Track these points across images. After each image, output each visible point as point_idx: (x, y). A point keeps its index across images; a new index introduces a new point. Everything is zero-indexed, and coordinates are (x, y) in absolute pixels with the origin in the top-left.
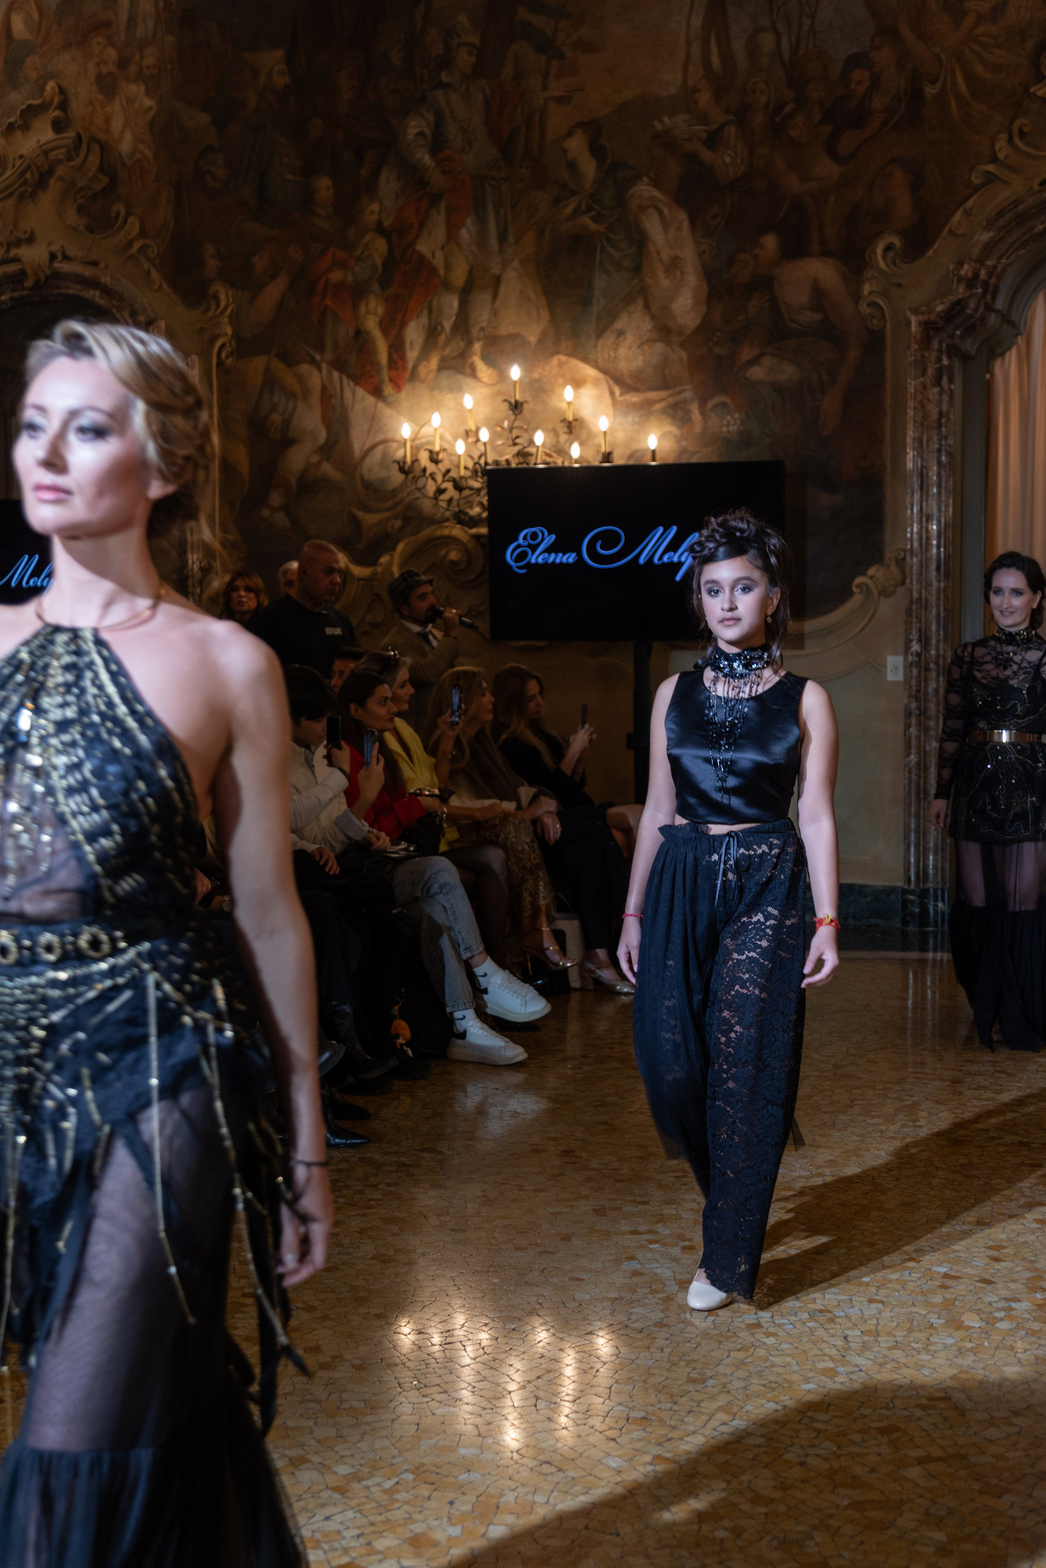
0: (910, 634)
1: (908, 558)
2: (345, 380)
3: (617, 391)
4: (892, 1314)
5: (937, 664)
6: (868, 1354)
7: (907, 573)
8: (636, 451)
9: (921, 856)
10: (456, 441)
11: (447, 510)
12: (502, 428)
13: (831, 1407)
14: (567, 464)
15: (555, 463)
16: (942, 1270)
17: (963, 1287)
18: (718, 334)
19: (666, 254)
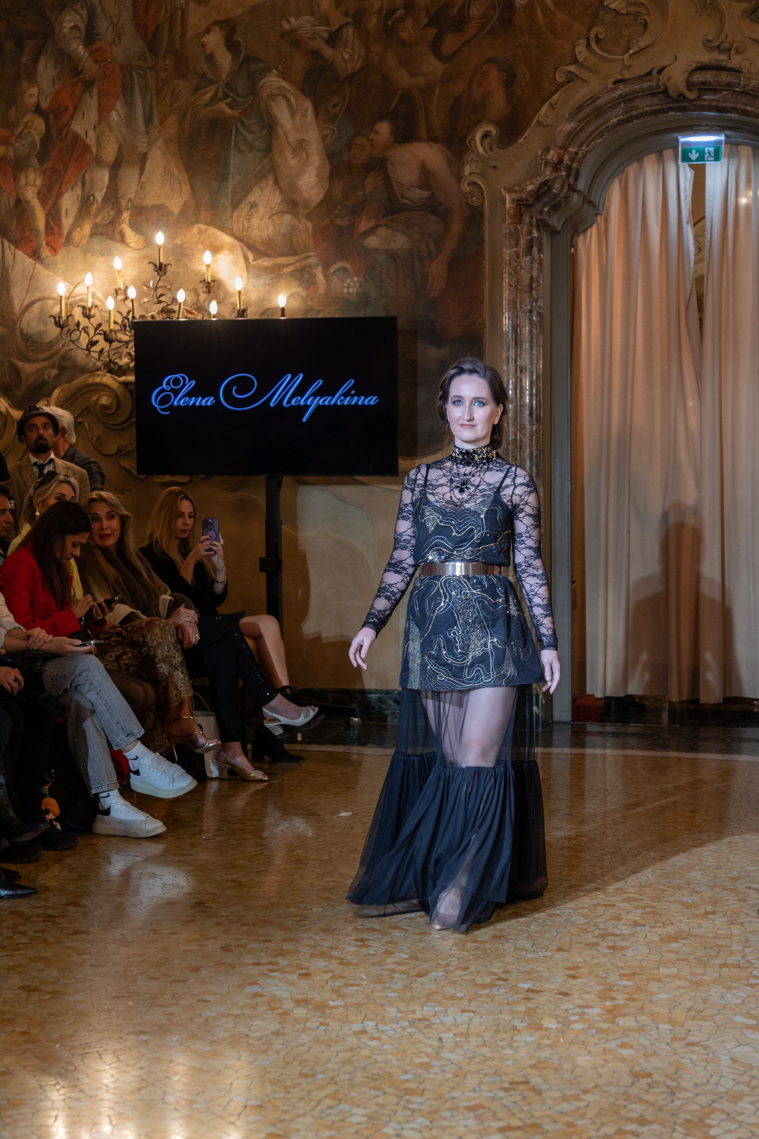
2: (9, 242)
3: (251, 256)
4: (482, 1020)
6: (460, 1051)
8: (268, 309)
10: (106, 298)
11: (98, 360)
12: (148, 287)
13: (425, 1092)
14: (206, 319)
15: (195, 317)
16: (526, 986)
17: (544, 998)
18: (339, 208)
19: (293, 137)
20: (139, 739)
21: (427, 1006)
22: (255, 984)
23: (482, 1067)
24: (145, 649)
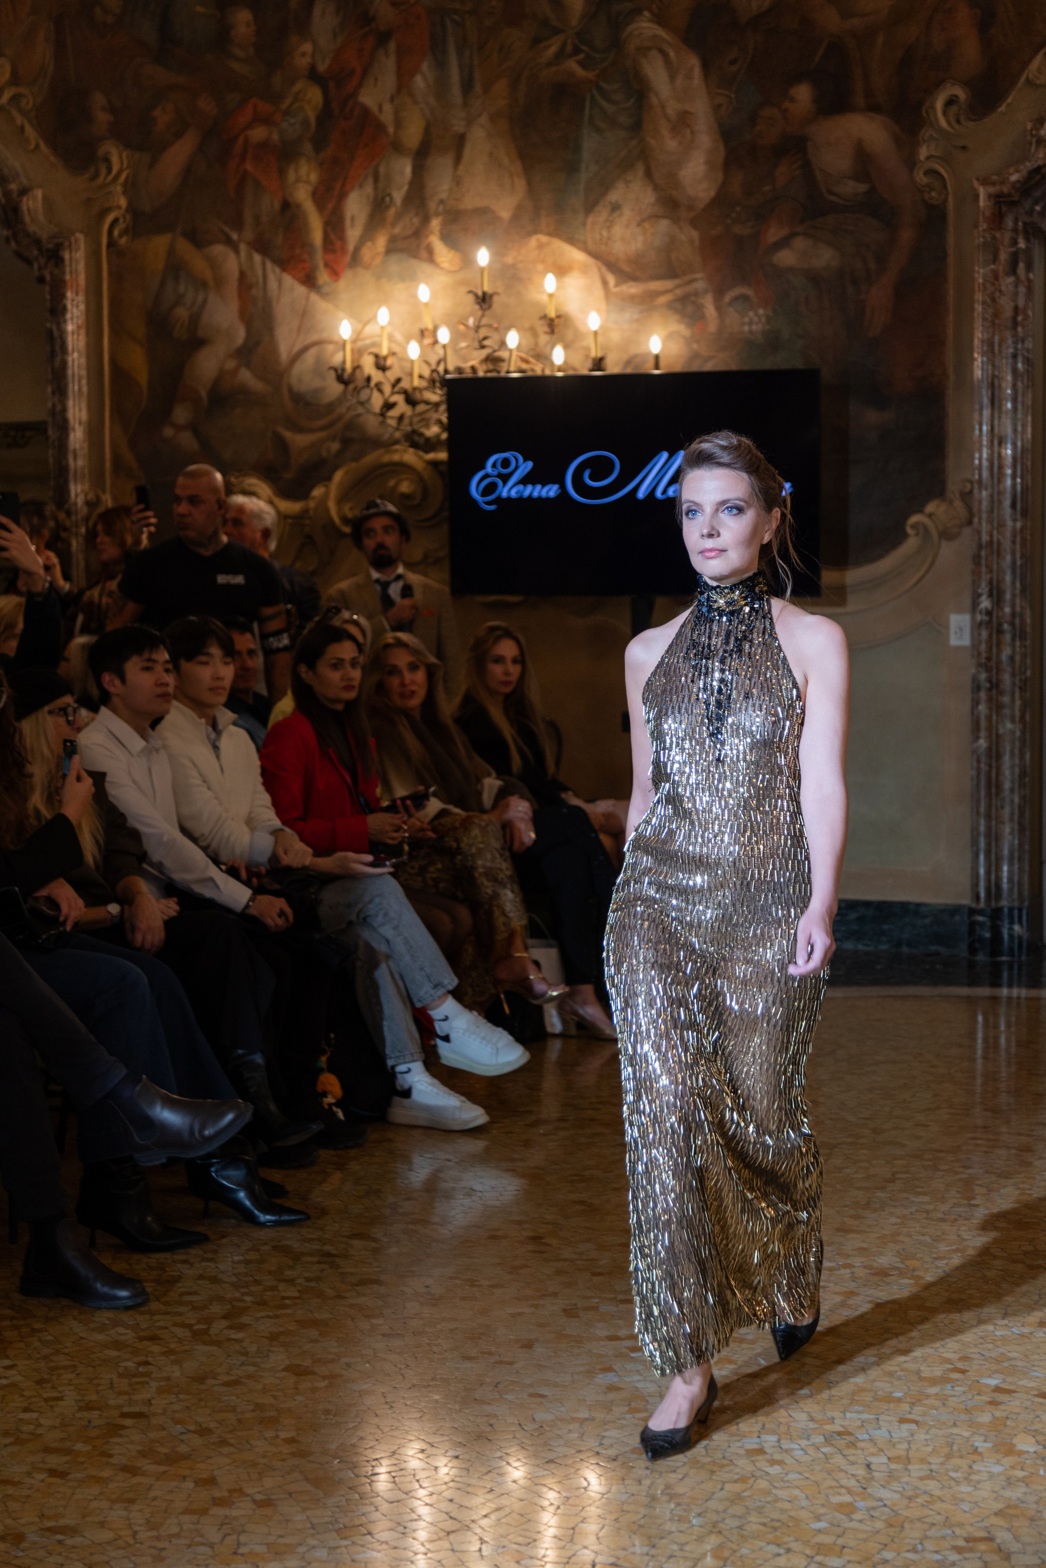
0: (979, 586)
1: (976, 491)
2: (269, 265)
4: (928, 1437)
5: (1012, 624)
6: (895, 1486)
7: (975, 510)
8: (636, 356)
9: (994, 866)
10: (408, 342)
11: (397, 429)
12: (467, 326)
13: (846, 1550)
14: (548, 372)
15: (533, 370)
16: (993, 1382)
17: (1018, 1403)
18: (738, 209)
19: (672, 108)
20: (451, 992)
21: (850, 1412)
22: (609, 1369)
23: (927, 1512)
24: (459, 857)
